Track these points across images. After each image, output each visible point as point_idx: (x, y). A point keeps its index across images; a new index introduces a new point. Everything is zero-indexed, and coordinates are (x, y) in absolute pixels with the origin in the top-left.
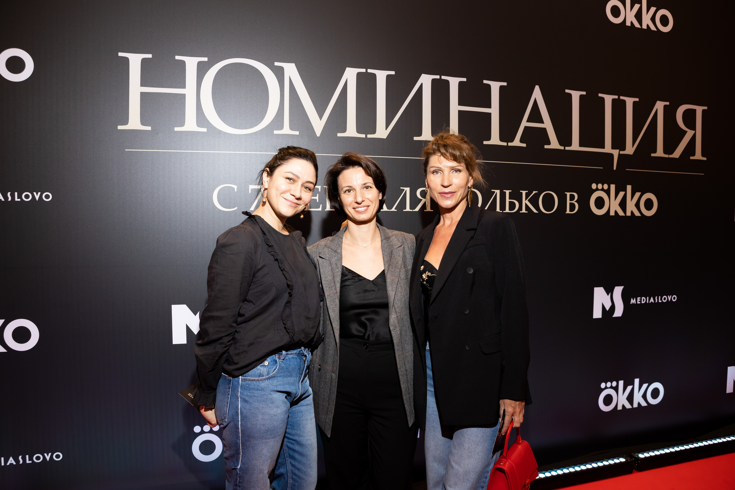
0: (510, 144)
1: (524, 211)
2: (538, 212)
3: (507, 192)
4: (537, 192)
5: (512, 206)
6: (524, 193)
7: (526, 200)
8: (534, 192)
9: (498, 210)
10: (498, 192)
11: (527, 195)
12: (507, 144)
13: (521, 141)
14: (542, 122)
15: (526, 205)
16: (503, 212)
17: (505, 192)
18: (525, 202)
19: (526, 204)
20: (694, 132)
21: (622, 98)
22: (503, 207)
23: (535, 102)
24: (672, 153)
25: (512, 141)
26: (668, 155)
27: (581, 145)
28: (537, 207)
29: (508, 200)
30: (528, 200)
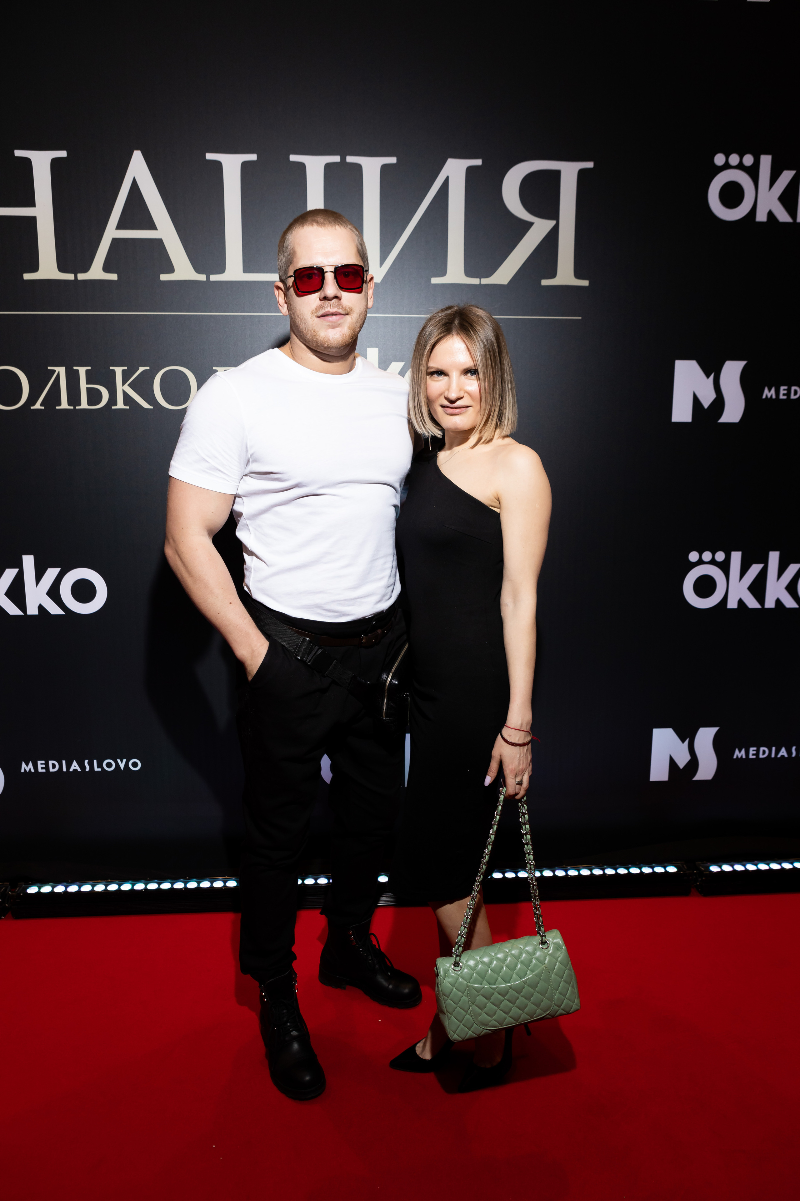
0: (81, 277)
1: (120, 405)
2: (152, 407)
3: (82, 371)
4: (148, 368)
5: (94, 397)
6: (119, 371)
7: (123, 384)
8: (141, 369)
9: (64, 405)
10: (61, 371)
11: (126, 377)
12: (76, 277)
13: (107, 268)
14: (151, 225)
15: (125, 394)
16: (75, 407)
17: (78, 371)
18: (121, 388)
19: (124, 391)
20: (553, 223)
21: (350, 159)
22: (74, 398)
23: (134, 186)
24: (489, 273)
25: (86, 269)
26: (478, 280)
27: (247, 269)
28: (149, 397)
29: (84, 386)
30: (129, 385)
